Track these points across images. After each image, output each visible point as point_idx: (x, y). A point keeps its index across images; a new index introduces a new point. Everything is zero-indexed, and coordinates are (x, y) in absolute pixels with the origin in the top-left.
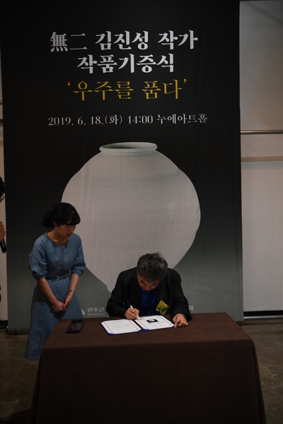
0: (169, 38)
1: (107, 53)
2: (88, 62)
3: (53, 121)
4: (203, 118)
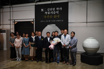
0: (58, 9)
1: (49, 11)
2: (46, 13)
3: (41, 21)
4: (62, 20)
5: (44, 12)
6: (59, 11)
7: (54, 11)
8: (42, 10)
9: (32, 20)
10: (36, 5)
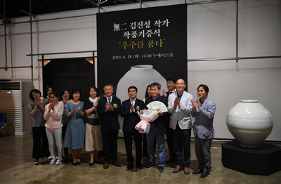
0: (158, 23)
1: (134, 30)
2: (127, 34)
3: (114, 57)
4: (171, 54)
5: (121, 33)
6: (163, 28)
7: (149, 29)
8: (117, 27)
9: (90, 55)
10: (99, 15)
